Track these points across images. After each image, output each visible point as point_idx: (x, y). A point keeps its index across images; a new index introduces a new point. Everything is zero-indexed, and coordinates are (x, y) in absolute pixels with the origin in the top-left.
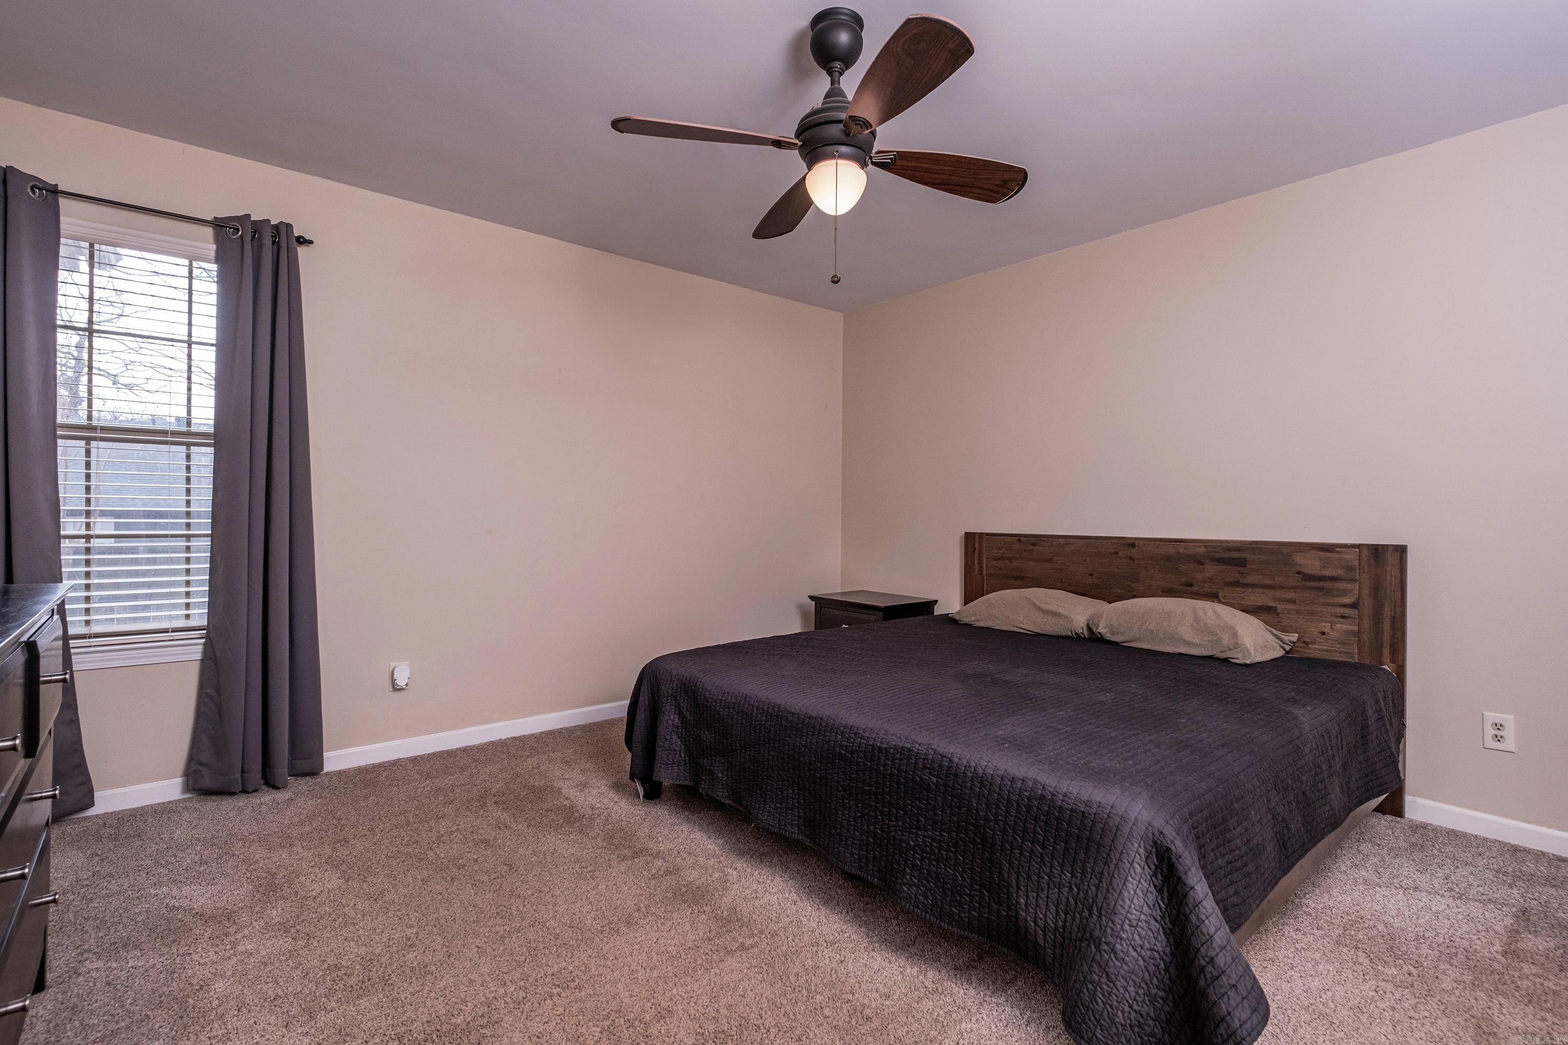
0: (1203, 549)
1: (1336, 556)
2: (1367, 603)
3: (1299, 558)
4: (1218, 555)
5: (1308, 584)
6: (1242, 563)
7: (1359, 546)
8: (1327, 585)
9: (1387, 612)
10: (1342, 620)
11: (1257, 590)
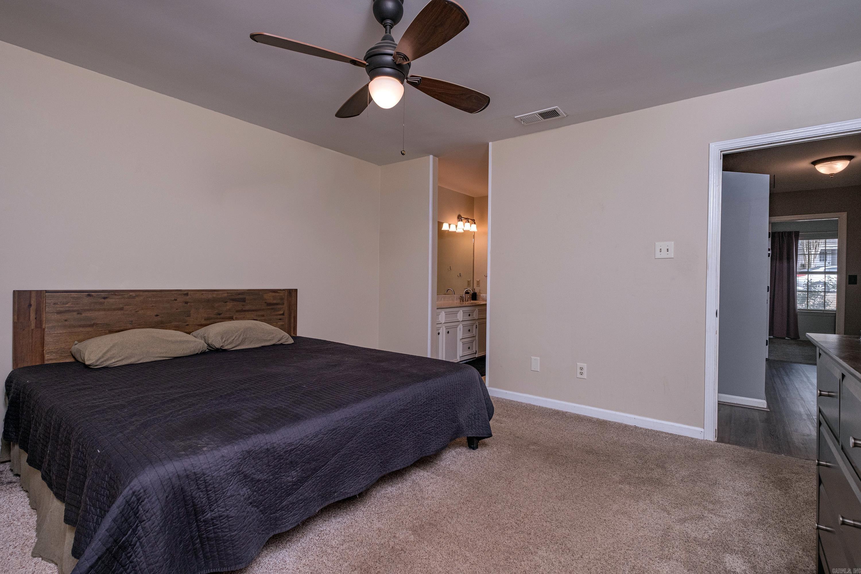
0: (226, 295)
1: (278, 294)
2: (286, 314)
3: (266, 296)
4: (233, 297)
5: (269, 307)
6: (244, 300)
7: (284, 290)
8: (275, 307)
9: (292, 315)
10: (280, 321)
11: (250, 313)
